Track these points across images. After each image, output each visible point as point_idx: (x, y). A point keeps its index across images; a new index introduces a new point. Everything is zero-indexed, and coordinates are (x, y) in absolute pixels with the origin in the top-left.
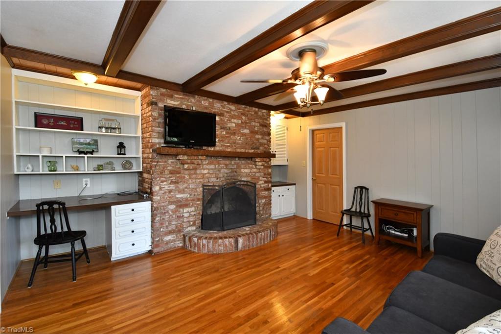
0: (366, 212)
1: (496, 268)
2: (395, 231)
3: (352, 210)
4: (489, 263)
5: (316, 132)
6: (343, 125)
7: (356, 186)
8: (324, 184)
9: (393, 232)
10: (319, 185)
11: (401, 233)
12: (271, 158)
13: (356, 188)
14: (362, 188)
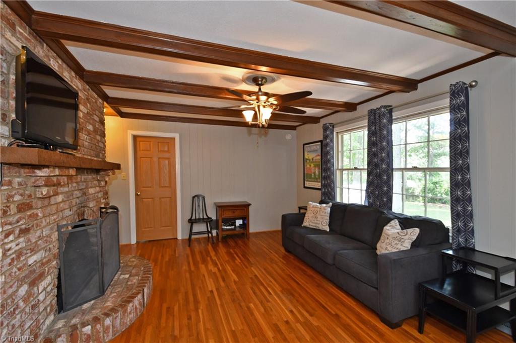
0: (205, 217)
1: (320, 223)
2: (227, 226)
3: (193, 218)
4: (316, 222)
5: (138, 139)
6: (177, 136)
7: (194, 195)
8: (152, 198)
9: (226, 227)
10: (144, 200)
11: (230, 226)
12: (116, 171)
13: (194, 197)
14: (197, 196)
